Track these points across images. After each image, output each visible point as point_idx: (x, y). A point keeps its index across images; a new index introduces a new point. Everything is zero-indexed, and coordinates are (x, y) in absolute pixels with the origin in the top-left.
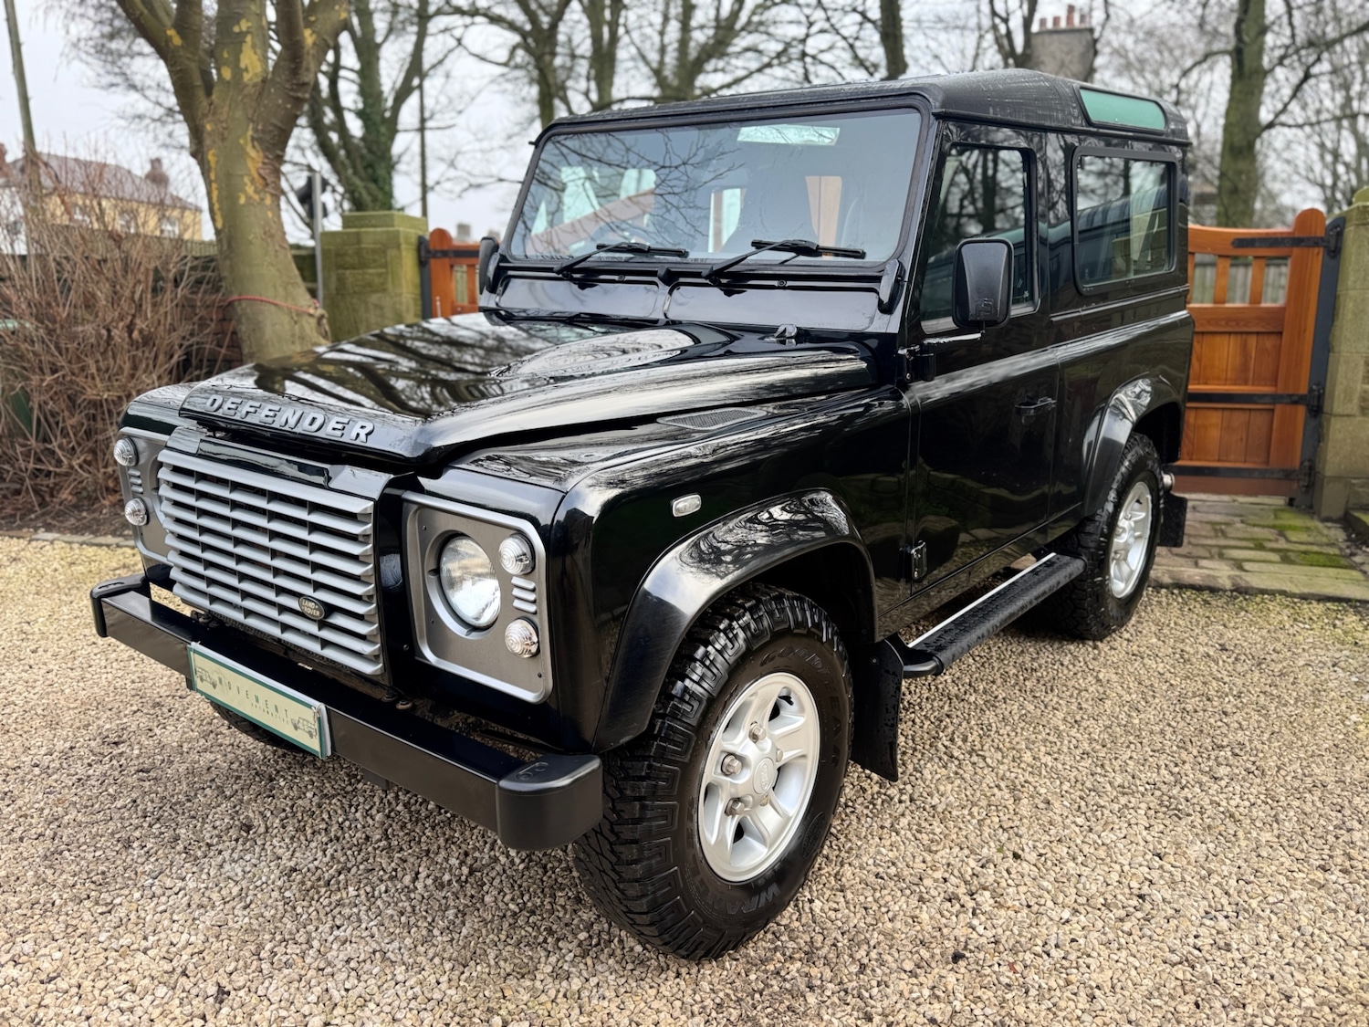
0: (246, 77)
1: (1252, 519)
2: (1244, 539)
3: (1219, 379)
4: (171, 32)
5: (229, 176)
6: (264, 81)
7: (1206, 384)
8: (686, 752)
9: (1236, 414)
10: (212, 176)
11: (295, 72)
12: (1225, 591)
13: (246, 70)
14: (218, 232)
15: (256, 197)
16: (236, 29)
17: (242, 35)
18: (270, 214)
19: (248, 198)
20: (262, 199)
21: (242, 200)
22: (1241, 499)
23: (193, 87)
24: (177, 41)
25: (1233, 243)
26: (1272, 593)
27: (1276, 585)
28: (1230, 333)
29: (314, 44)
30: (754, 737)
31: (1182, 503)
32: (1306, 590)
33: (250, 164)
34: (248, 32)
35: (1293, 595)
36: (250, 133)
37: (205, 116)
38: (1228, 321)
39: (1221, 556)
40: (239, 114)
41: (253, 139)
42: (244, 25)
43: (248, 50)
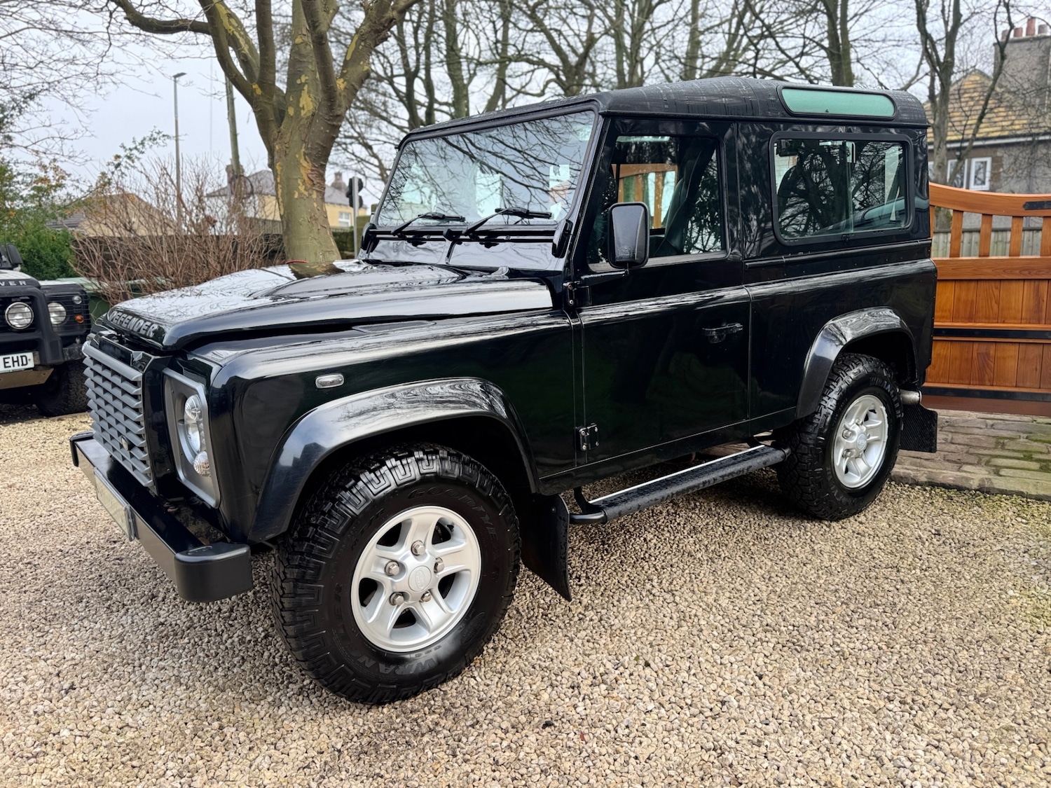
0: (303, 113)
1: (1039, 436)
2: (1018, 451)
3: (1015, 318)
4: (255, 86)
5: (288, 179)
6: (313, 115)
7: (1004, 322)
8: (329, 552)
9: (1031, 347)
10: (279, 180)
11: (331, 108)
12: (969, 490)
13: (303, 108)
14: (281, 217)
15: (306, 193)
16: (298, 82)
17: (302, 85)
18: (315, 205)
19: (300, 194)
20: (310, 195)
21: (296, 196)
22: (1041, 420)
23: (269, 121)
24: (259, 92)
25: (1024, 206)
26: (1009, 493)
27: (1018, 488)
28: (1024, 280)
29: (345, 88)
30: (415, 552)
31: (933, 416)
32: (1041, 493)
33: (302, 171)
34: (306, 83)
35: (1030, 496)
36: (303, 150)
37: (275, 140)
38: (1022, 270)
39: (987, 463)
40: (296, 138)
41: (305, 154)
42: (303, 79)
43: (305, 95)
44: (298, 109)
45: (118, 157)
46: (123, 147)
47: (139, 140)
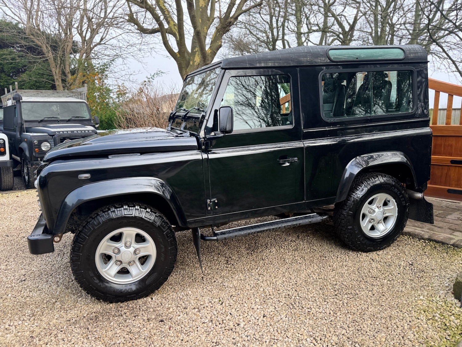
4: (177, 53)
6: (199, 64)
11: (204, 61)
13: (196, 62)
23: (182, 67)
24: (178, 56)
29: (211, 52)
30: (126, 245)
31: (431, 206)
34: (197, 52)
42: (196, 49)
43: (196, 56)
44: (194, 62)
45: (145, 81)
46: (147, 77)
47: (152, 74)
